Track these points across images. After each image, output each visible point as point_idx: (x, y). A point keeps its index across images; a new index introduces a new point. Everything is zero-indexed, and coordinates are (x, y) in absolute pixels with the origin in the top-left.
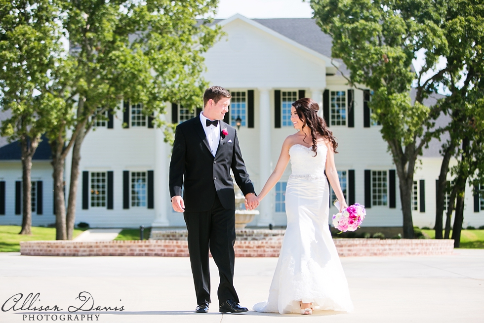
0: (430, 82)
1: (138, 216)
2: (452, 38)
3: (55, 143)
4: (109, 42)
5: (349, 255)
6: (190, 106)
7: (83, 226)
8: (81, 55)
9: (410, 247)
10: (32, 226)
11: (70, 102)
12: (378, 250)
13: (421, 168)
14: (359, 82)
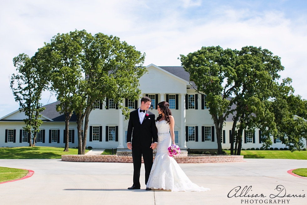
0: (229, 91)
1: (111, 144)
2: (239, 73)
3: (78, 114)
4: (100, 73)
5: (201, 162)
6: (133, 99)
7: (90, 148)
8: (89, 79)
9: (226, 159)
10: (69, 148)
11: (84, 98)
12: (213, 160)
13: (225, 126)
14: (201, 91)
